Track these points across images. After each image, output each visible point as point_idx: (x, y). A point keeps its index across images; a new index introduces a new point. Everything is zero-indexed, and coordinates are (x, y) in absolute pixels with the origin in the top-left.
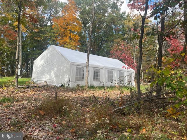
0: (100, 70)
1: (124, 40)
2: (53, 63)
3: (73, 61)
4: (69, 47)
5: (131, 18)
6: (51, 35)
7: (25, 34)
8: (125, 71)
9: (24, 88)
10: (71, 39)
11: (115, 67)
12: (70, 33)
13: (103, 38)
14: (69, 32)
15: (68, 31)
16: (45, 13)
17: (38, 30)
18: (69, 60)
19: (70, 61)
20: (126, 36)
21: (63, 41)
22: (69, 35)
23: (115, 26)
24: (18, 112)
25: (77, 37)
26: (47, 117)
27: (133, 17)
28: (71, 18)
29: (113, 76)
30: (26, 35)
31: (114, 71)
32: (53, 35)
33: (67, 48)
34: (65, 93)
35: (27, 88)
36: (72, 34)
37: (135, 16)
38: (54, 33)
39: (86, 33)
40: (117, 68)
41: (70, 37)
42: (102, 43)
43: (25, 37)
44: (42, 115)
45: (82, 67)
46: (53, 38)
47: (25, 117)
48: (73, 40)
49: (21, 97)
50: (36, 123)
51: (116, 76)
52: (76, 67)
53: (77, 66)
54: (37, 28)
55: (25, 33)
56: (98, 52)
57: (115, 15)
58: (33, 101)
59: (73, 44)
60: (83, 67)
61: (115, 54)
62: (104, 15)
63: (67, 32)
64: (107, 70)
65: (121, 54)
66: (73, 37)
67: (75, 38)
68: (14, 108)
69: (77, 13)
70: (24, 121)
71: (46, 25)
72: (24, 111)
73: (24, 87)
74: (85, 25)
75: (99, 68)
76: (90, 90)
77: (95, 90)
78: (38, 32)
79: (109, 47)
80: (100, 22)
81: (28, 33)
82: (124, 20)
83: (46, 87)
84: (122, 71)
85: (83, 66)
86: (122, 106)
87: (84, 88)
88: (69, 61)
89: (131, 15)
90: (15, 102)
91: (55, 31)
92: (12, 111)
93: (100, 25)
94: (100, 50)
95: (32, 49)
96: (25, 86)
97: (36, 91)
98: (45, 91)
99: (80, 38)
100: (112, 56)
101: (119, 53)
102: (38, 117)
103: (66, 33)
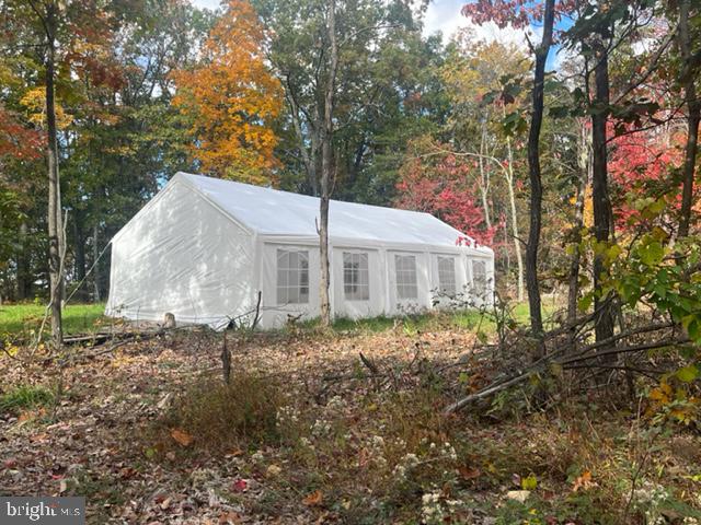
0: (366, 255)
1: (444, 138)
2: (190, 242)
3: (264, 231)
4: (242, 176)
5: (462, 58)
6: (170, 135)
7: (67, 137)
8: (458, 255)
9: (89, 344)
10: (246, 146)
11: (422, 242)
12: (240, 125)
13: (363, 136)
14: (238, 119)
15: (234, 115)
16: (138, 52)
17: (115, 118)
18: (249, 225)
19: (254, 228)
20: (450, 124)
21: (217, 155)
22: (239, 131)
23: (407, 88)
24: (86, 442)
25: (269, 138)
26: (203, 453)
27: (469, 53)
28: (243, 66)
29: (418, 275)
30: (70, 140)
31: (417, 257)
32: (177, 134)
33: (235, 179)
34: (246, 353)
35: (100, 342)
36: (247, 126)
37: (478, 49)
38: (178, 126)
39: (300, 122)
40: (428, 246)
41: (242, 138)
42: (361, 154)
43: (69, 147)
44: (186, 448)
45: (299, 249)
46: (176, 146)
47: (118, 460)
48: (255, 148)
49: (83, 380)
50: (165, 481)
51: (427, 274)
52: (279, 250)
53: (280, 247)
54: (113, 111)
55: (67, 129)
56: (349, 187)
57: (402, 46)
58: (133, 393)
59: (256, 162)
60: (304, 249)
61: (414, 195)
62: (362, 51)
63: (228, 120)
64: (393, 255)
65: (437, 192)
66: (253, 139)
67: (261, 141)
68: (65, 428)
69: (263, 48)
70: (118, 476)
71: (147, 99)
72: (111, 437)
73: (88, 341)
74: (294, 89)
75: (362, 249)
76: (340, 337)
77: (357, 335)
78: (117, 127)
79: (388, 169)
80: (351, 76)
81: (81, 130)
82: (440, 64)
83: (174, 336)
84: (446, 257)
85: (302, 246)
86: (479, 390)
87: (317, 327)
88: (251, 231)
89: (464, 46)
90: (63, 403)
91: (185, 120)
92: (63, 440)
93: (351, 88)
94: (355, 180)
95: (98, 191)
96: (91, 334)
97: (133, 354)
98: (171, 351)
99: (278, 138)
100: (402, 202)
101: (428, 190)
102: (171, 455)
103: (226, 125)
